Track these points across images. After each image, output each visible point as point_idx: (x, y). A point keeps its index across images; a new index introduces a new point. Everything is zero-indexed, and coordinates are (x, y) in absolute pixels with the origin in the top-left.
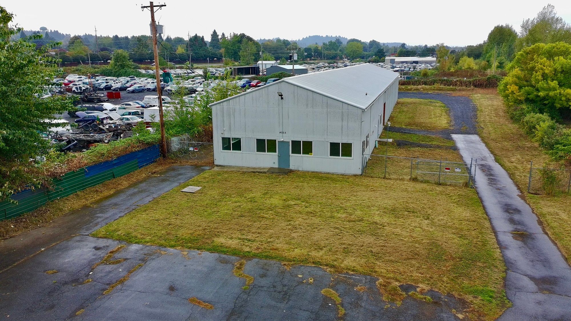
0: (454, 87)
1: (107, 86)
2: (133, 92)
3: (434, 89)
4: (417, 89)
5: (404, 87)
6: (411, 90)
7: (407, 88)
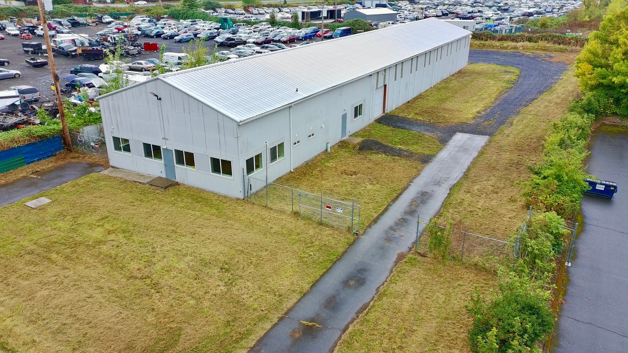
0: (565, 47)
1: (158, 34)
2: (180, 41)
3: (537, 49)
4: (516, 48)
5: (498, 44)
6: (506, 48)
7: (502, 46)
